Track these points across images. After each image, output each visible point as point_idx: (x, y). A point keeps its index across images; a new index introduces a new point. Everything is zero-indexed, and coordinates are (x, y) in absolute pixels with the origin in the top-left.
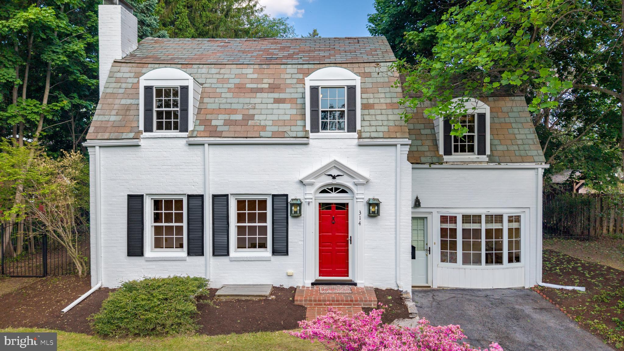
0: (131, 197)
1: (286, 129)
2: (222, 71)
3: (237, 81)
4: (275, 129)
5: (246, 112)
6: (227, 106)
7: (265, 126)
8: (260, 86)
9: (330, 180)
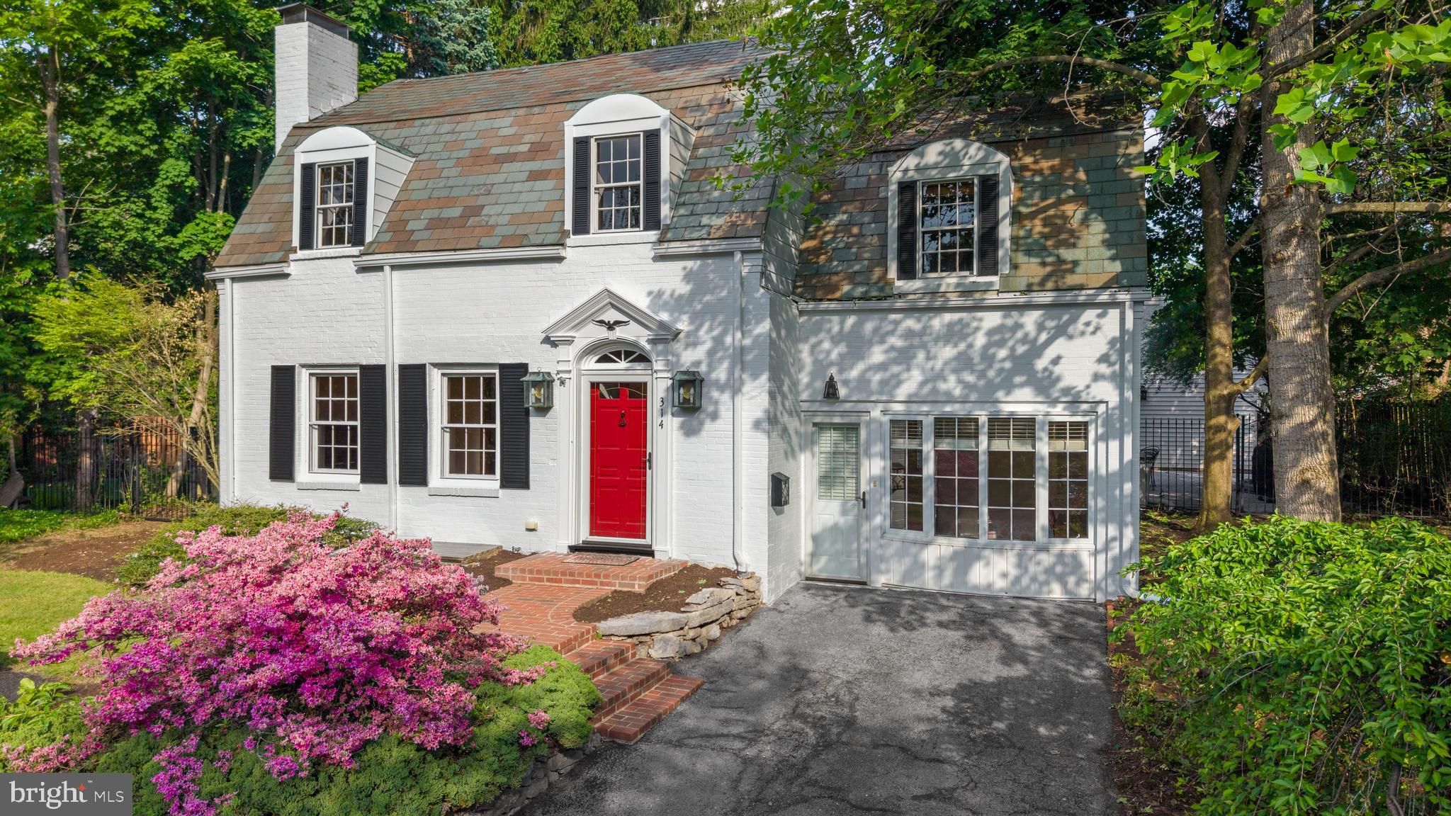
0: (276, 369)
1: (529, 229)
2: (460, 127)
3: (477, 143)
4: (510, 230)
5: (471, 202)
6: (444, 193)
7: (493, 227)
8: (513, 150)
9: (603, 333)
